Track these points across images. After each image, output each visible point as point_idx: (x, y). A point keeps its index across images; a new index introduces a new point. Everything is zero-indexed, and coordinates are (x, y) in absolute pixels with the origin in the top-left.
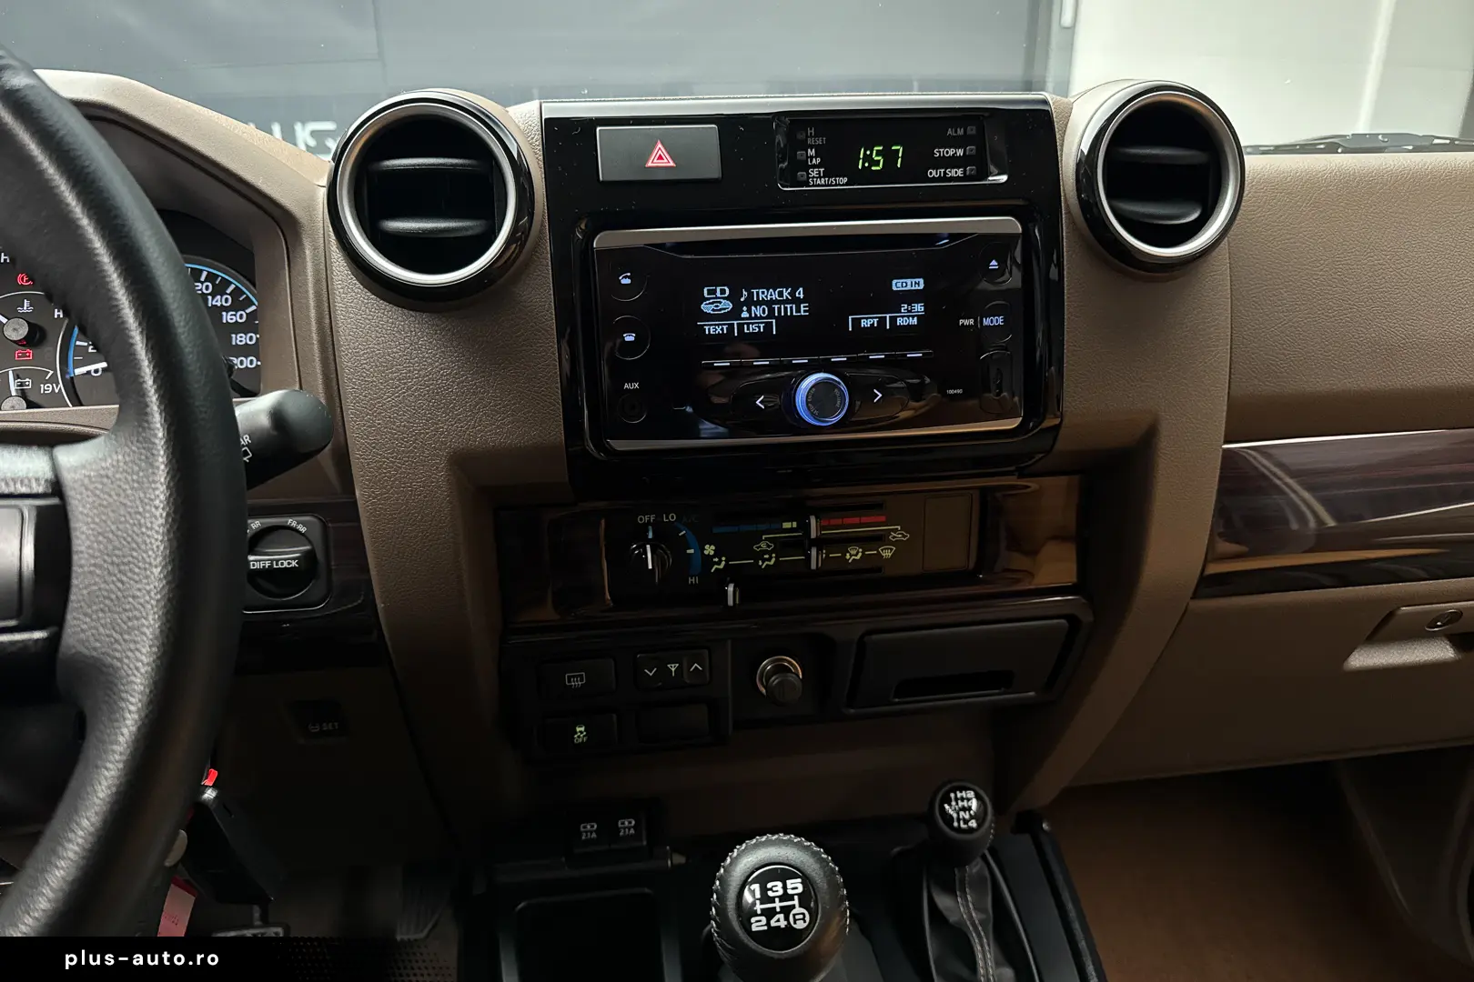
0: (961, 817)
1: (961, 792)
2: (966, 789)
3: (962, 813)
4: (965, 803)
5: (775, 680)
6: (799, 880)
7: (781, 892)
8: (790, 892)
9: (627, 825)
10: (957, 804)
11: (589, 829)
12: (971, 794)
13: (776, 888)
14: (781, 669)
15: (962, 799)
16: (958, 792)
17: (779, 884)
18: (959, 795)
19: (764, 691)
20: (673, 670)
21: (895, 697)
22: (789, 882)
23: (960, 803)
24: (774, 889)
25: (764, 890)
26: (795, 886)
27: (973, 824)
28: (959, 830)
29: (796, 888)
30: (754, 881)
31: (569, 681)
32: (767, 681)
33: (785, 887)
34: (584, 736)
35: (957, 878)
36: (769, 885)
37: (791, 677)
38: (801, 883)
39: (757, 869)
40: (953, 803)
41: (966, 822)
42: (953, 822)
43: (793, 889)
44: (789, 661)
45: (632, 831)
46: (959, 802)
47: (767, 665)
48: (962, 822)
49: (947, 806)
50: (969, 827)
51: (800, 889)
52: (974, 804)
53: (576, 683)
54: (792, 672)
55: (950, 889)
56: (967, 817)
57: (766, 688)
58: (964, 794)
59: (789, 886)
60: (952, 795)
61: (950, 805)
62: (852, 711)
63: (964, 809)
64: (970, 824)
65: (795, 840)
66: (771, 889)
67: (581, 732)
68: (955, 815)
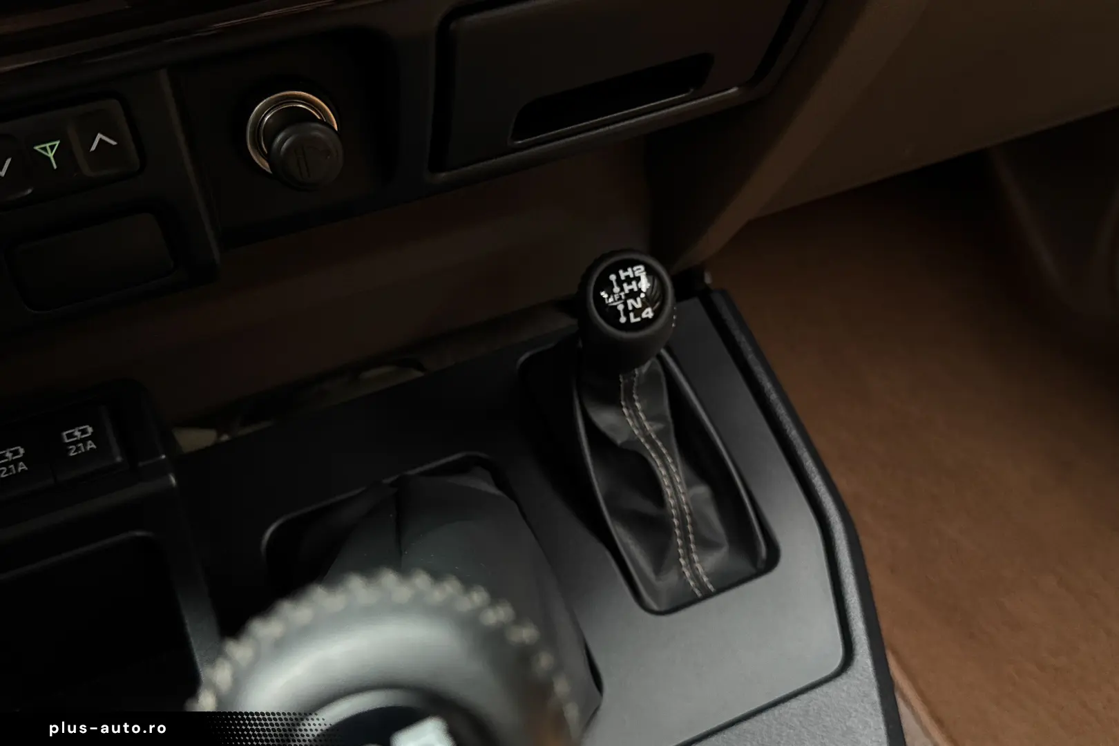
0: (630, 308)
1: (625, 270)
2: (633, 263)
3: (630, 302)
4: (634, 286)
5: (283, 141)
9: (79, 438)
10: (622, 290)
11: (10, 459)
12: (640, 270)
14: (293, 118)
15: (629, 280)
16: (621, 272)
18: (623, 275)
19: (265, 165)
20: (50, 154)
21: (516, 137)
23: (627, 288)
27: (648, 313)
28: (628, 326)
32: (269, 146)
35: (622, 386)
37: (317, 131)
40: (616, 289)
41: (638, 312)
42: (619, 316)
44: (304, 100)
45: (91, 445)
46: (625, 285)
47: (263, 112)
48: (632, 315)
49: (604, 295)
50: (642, 319)
52: (644, 284)
54: (314, 119)
55: (611, 399)
56: (639, 305)
57: (267, 157)
58: (630, 272)
60: (613, 277)
61: (611, 293)
62: (443, 175)
63: (633, 295)
64: (644, 315)
68: (621, 307)
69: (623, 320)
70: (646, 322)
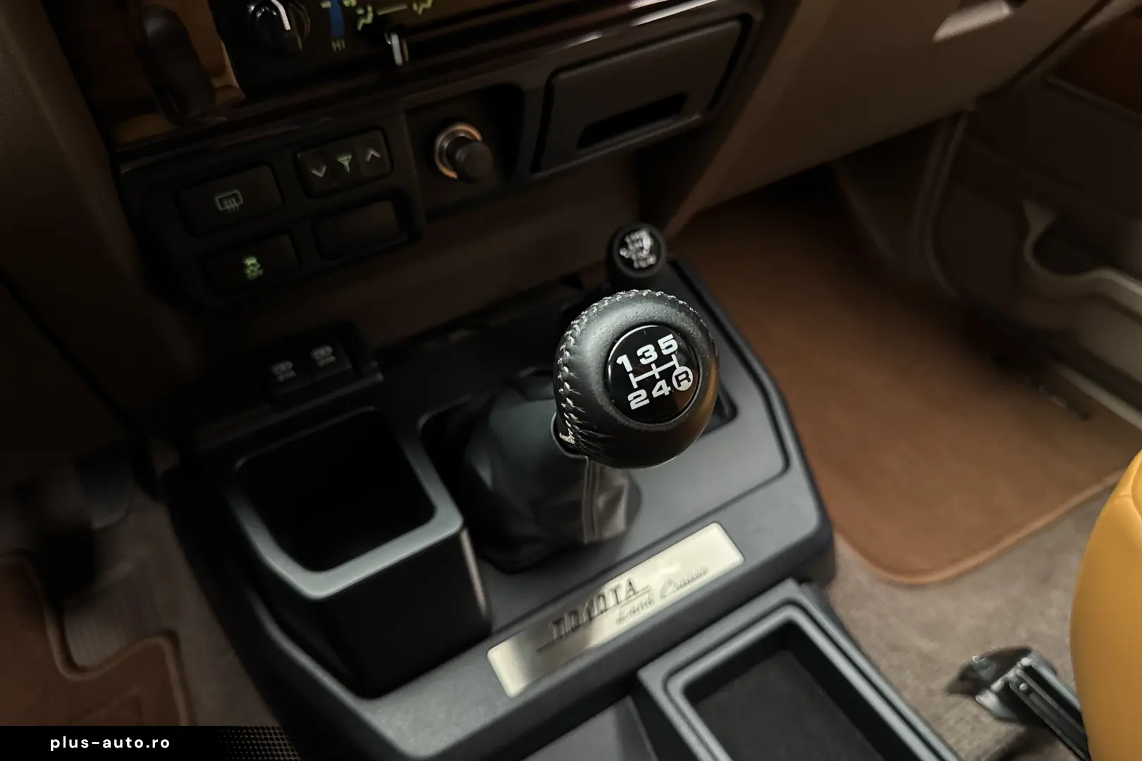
0: (640, 258)
1: (634, 234)
2: (639, 230)
3: (639, 254)
6: (671, 336)
7: (655, 356)
8: (665, 352)
9: (323, 354)
10: (634, 247)
11: (284, 370)
13: (648, 353)
14: (458, 142)
15: (636, 240)
16: (631, 236)
17: (650, 347)
20: (346, 164)
21: (579, 148)
22: (660, 342)
23: (636, 245)
24: (647, 354)
25: (635, 360)
26: (668, 343)
27: (652, 260)
29: (671, 346)
30: (618, 354)
31: (222, 205)
33: (658, 349)
34: (259, 269)
36: (640, 352)
38: (674, 338)
39: (618, 339)
40: (630, 247)
41: (644, 260)
42: (634, 263)
43: (667, 348)
48: (641, 262)
49: (623, 252)
50: (649, 264)
51: (675, 347)
52: (646, 243)
53: (231, 205)
54: (469, 140)
56: (644, 256)
59: (662, 346)
60: (627, 239)
61: (627, 249)
62: (537, 175)
63: (641, 249)
64: (648, 261)
65: (644, 294)
66: (643, 356)
67: (253, 265)
68: (634, 258)
69: (636, 265)
70: (651, 266)
